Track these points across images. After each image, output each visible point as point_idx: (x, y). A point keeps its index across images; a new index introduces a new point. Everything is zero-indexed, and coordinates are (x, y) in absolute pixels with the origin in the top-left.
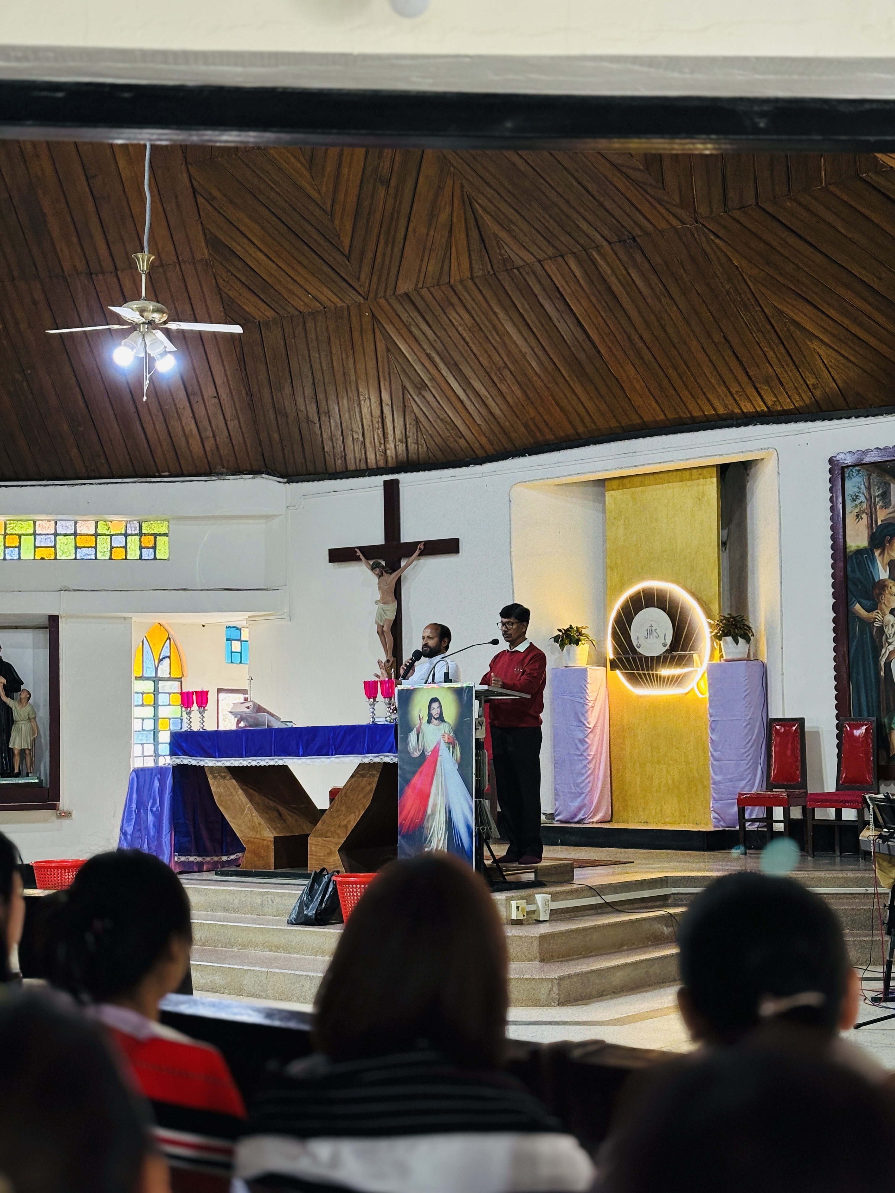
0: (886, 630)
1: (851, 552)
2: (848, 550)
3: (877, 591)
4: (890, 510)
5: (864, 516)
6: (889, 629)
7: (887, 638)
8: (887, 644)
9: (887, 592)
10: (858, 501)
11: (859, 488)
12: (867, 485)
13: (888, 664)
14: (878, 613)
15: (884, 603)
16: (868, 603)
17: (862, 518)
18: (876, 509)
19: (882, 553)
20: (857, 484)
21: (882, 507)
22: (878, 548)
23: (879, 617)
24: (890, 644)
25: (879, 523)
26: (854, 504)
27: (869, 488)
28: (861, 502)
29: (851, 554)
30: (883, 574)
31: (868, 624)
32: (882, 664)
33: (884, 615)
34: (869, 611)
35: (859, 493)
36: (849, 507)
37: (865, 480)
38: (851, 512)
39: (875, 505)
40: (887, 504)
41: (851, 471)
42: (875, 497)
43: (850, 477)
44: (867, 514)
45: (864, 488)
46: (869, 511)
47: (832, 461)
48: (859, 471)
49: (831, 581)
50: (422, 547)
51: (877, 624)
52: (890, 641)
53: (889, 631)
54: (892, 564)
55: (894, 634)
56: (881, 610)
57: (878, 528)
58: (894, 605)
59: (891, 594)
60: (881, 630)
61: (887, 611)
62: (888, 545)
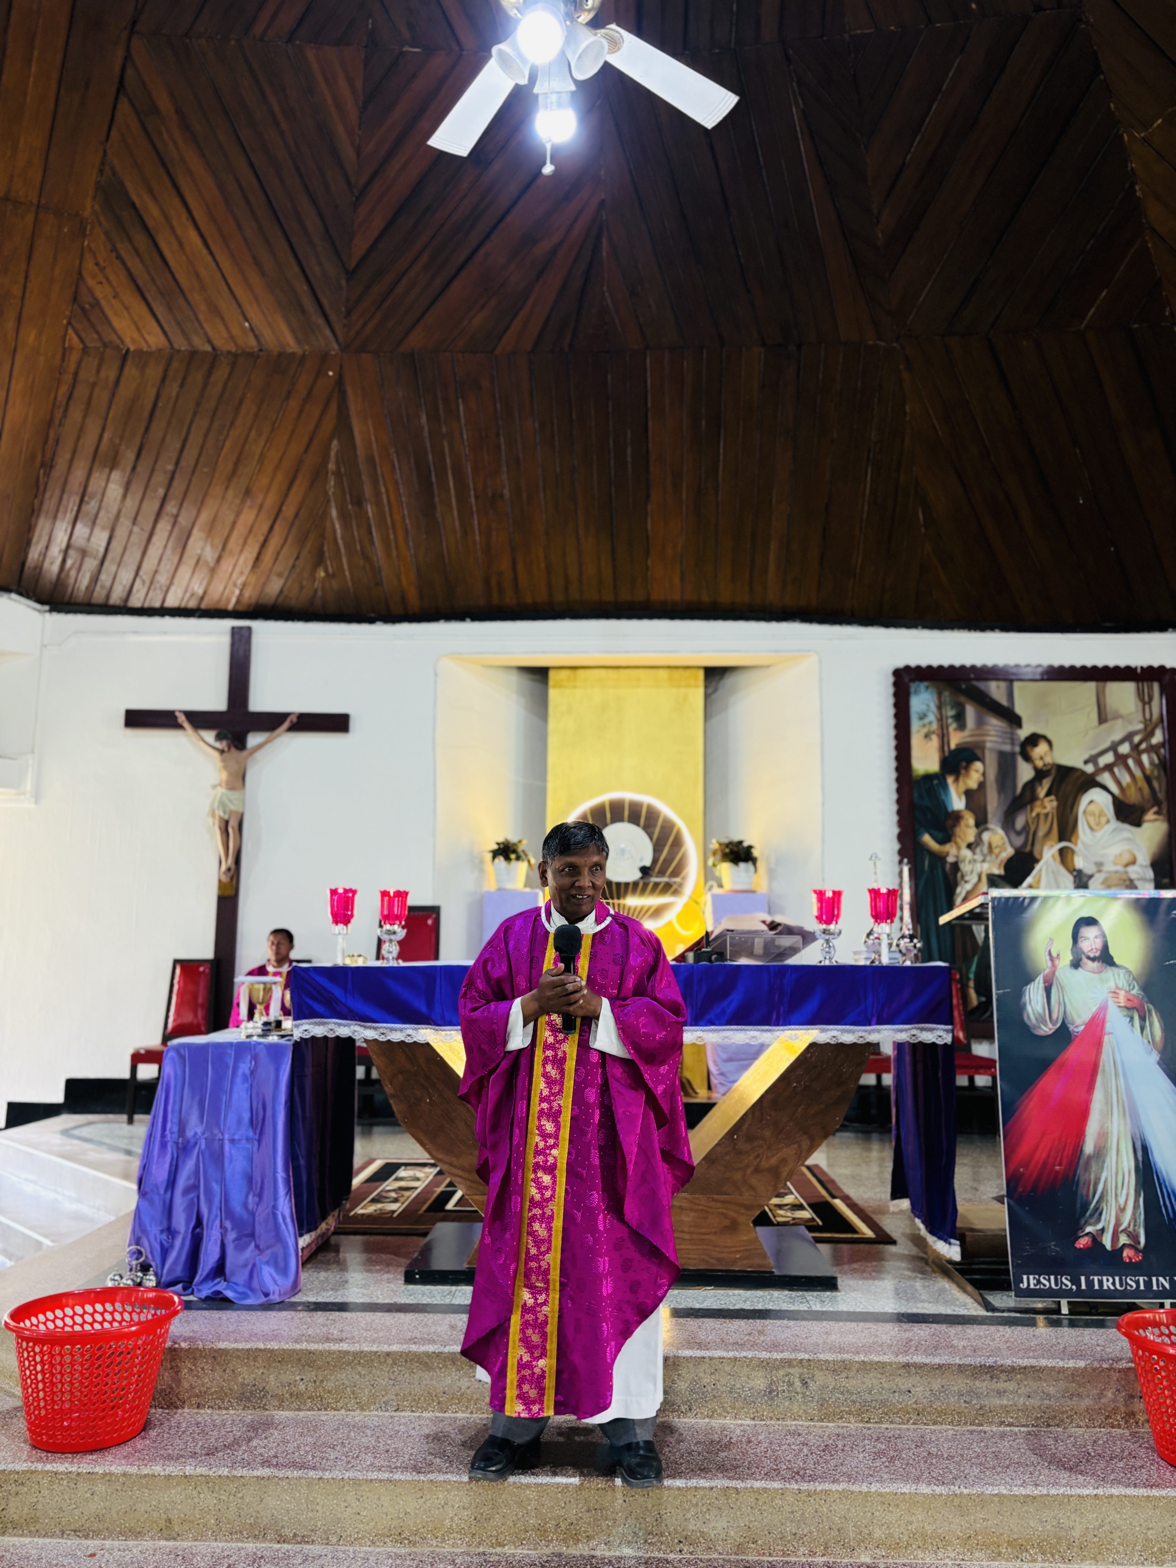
0: (962, 867)
1: (918, 776)
3: (950, 822)
4: (966, 733)
5: (934, 737)
6: (965, 865)
7: (963, 876)
8: (963, 883)
10: (926, 721)
12: (937, 703)
14: (952, 846)
15: (960, 837)
16: (940, 836)
17: (931, 740)
18: (948, 731)
19: (957, 780)
20: (926, 702)
21: (955, 730)
22: (950, 774)
23: (954, 851)
24: (966, 882)
25: (953, 746)
26: (921, 723)
27: (940, 708)
29: (918, 778)
30: (957, 802)
31: (938, 859)
33: (959, 848)
34: (941, 842)
36: (916, 726)
37: (935, 697)
38: (918, 731)
39: (947, 727)
40: (962, 726)
41: (919, 686)
42: (947, 718)
43: (916, 692)
44: (938, 735)
45: (933, 707)
46: (940, 732)
47: (897, 673)
48: (927, 688)
49: (895, 808)
50: (295, 720)
51: (951, 859)
52: (967, 878)
53: (965, 867)
54: (969, 793)
55: (972, 872)
56: (956, 843)
57: (951, 752)
58: (971, 839)
59: (967, 826)
60: (956, 866)
61: (963, 845)
62: (963, 771)
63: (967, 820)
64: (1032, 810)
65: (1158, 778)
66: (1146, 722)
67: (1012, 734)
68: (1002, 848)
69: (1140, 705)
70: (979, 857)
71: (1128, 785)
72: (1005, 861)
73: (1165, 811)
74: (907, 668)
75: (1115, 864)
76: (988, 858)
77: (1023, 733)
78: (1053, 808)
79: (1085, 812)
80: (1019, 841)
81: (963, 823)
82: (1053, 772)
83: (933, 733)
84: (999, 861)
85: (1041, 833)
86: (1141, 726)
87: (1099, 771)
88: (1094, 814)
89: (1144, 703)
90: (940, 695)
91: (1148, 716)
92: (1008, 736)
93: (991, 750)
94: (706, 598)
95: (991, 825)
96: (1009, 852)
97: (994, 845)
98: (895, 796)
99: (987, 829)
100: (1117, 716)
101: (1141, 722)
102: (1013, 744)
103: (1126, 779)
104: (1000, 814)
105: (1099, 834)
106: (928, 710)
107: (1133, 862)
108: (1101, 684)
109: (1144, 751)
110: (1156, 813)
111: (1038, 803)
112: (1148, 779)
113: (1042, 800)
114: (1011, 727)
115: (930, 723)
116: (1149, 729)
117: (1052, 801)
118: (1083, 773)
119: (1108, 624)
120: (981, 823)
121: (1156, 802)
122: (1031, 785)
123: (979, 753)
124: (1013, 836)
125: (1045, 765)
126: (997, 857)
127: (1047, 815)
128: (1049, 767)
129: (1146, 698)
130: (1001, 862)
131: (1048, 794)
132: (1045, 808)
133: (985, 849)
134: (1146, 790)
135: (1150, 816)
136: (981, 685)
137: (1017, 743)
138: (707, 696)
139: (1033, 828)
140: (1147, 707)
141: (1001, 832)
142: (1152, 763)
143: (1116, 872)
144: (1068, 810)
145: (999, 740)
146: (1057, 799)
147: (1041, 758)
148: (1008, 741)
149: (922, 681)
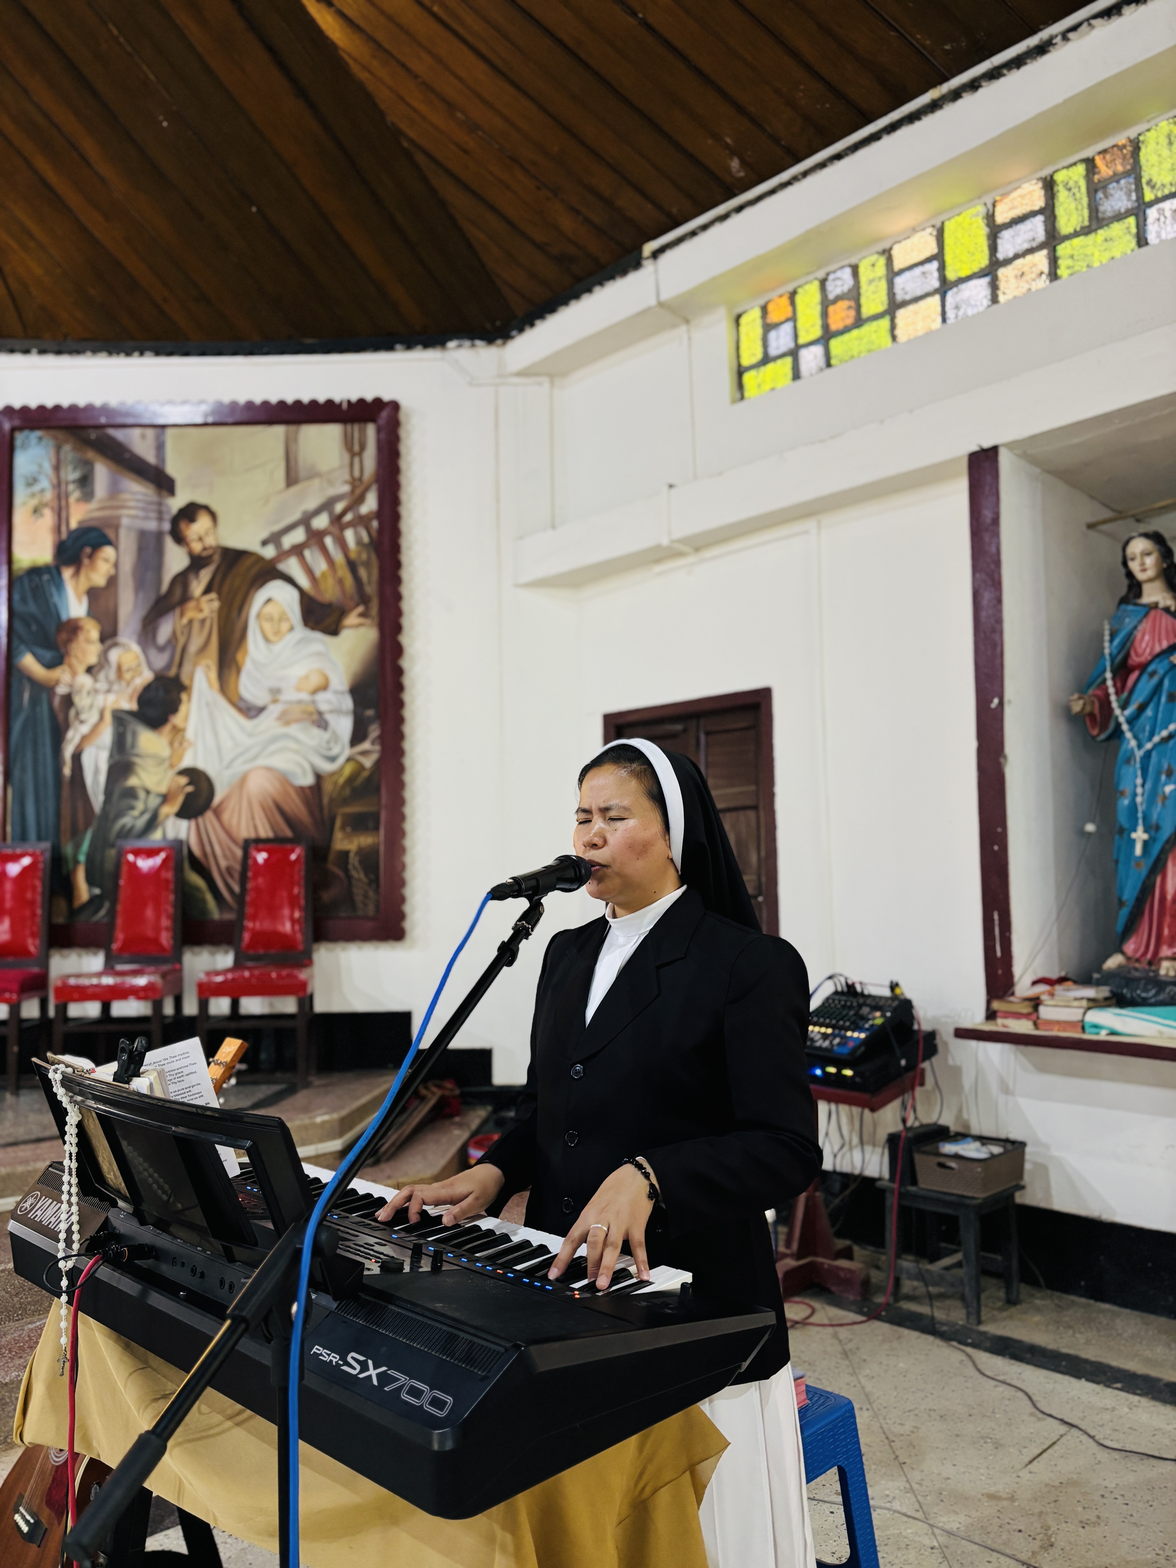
0: (76, 701)
1: (23, 569)
2: (14, 566)
3: (64, 636)
4: (94, 505)
5: (46, 512)
6: (81, 698)
8: (77, 724)
10: (37, 488)
12: (53, 462)
13: (77, 757)
14: (64, 671)
15: (76, 657)
16: (48, 655)
17: (43, 515)
18: (68, 502)
19: (77, 573)
20: (37, 460)
21: (78, 500)
22: (69, 565)
23: (66, 677)
24: (82, 722)
25: (74, 525)
26: (29, 492)
27: (57, 468)
29: (24, 573)
30: (76, 607)
31: (44, 690)
32: (67, 756)
33: (74, 674)
34: (50, 665)
36: (20, 494)
37: (52, 452)
38: (24, 504)
39: (67, 496)
40: (88, 495)
41: (27, 437)
42: (67, 483)
43: (24, 446)
44: (52, 508)
45: (48, 467)
46: (55, 504)
48: (41, 439)
51: (61, 690)
52: (83, 717)
53: (81, 701)
54: (93, 594)
55: (91, 707)
56: (71, 666)
57: (71, 533)
58: (92, 659)
59: (88, 641)
60: (68, 701)
61: (81, 669)
62: (86, 561)
63: (88, 631)
64: (182, 615)
65: (367, 565)
66: (355, 482)
67: (160, 504)
68: (137, 671)
69: (347, 457)
70: (102, 685)
71: (324, 575)
72: (139, 689)
73: (374, 610)
74: (8, 409)
75: (299, 689)
76: (116, 687)
77: (176, 504)
78: (212, 612)
79: (258, 616)
80: (160, 660)
81: (81, 637)
82: (217, 558)
83: (46, 505)
84: (130, 690)
85: (193, 648)
86: (346, 488)
87: (283, 555)
88: (270, 619)
89: (353, 455)
90: (58, 449)
91: (357, 474)
92: (154, 507)
93: (129, 528)
95: (122, 638)
96: (147, 676)
97: (125, 667)
99: (116, 645)
100: (313, 474)
101: (346, 482)
102: (160, 519)
103: (320, 566)
105: (277, 648)
106: (40, 473)
107: (324, 687)
108: (292, 428)
109: (350, 524)
110: (362, 615)
111: (191, 604)
112: (352, 566)
113: (198, 600)
114: (160, 495)
115: (42, 491)
116: (358, 492)
117: (212, 600)
118: (259, 559)
119: (309, 341)
120: (109, 636)
121: (364, 599)
122: (182, 579)
123: (111, 534)
124: (153, 652)
125: (205, 549)
126: (128, 684)
127: (203, 621)
128: (209, 552)
129: (356, 448)
130: (134, 690)
131: (207, 591)
132: (201, 610)
133: (112, 675)
134: (349, 581)
135: (352, 619)
136: (117, 434)
137: (168, 517)
139: (182, 640)
140: (356, 460)
141: (136, 648)
142: (359, 542)
143: (299, 702)
144: (234, 613)
145: (141, 513)
146: (220, 598)
147: (200, 539)
148: (153, 515)
149: (33, 428)
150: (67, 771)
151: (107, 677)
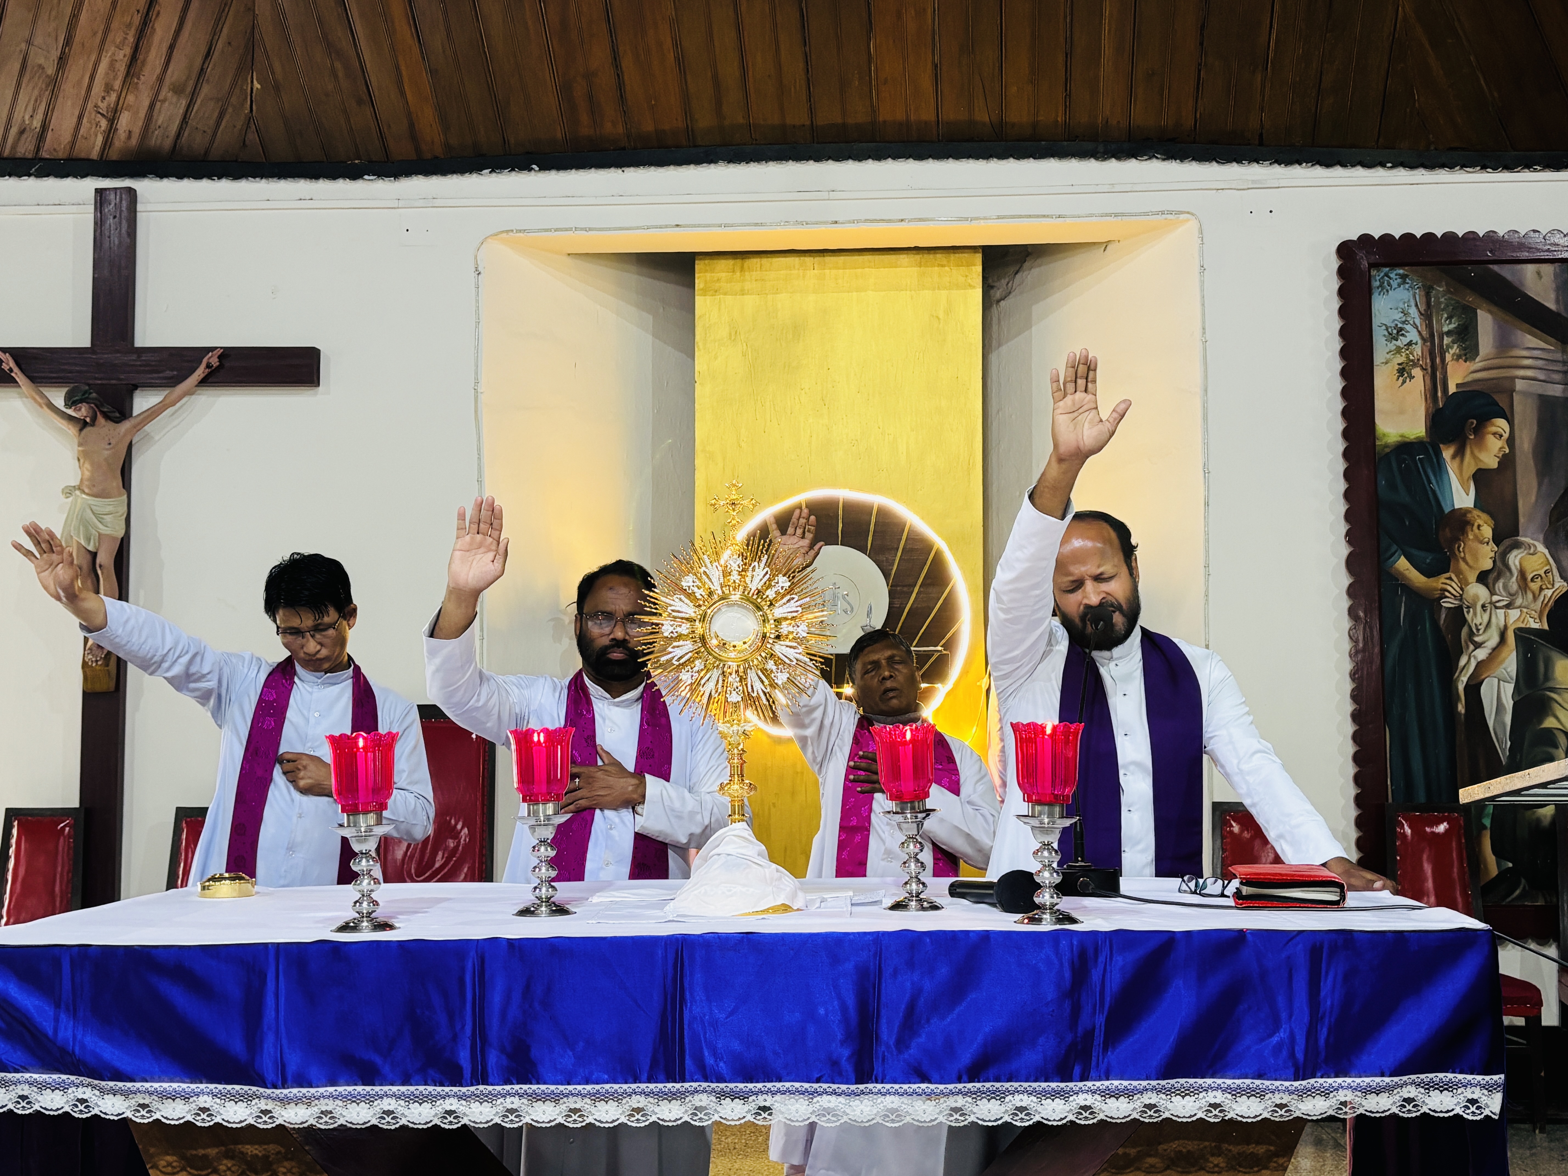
0: (1469, 617)
1: (1386, 446)
2: (1378, 443)
3: (1448, 533)
4: (1478, 364)
5: (1417, 372)
6: (1475, 614)
7: (1471, 634)
8: (1472, 647)
9: (1471, 537)
10: (1402, 341)
11: (1405, 313)
12: (1422, 308)
13: (1473, 688)
14: (1450, 579)
15: (1464, 559)
16: (1428, 558)
17: (1411, 377)
18: (1443, 359)
19: (1460, 453)
20: (1401, 305)
21: (1458, 357)
22: (1448, 441)
23: (1454, 587)
24: (1478, 646)
25: (1452, 389)
26: (1392, 346)
27: (1427, 316)
28: (1410, 343)
29: (1387, 450)
30: (1461, 495)
31: (1426, 602)
32: (1461, 687)
33: (1463, 582)
34: (1429, 572)
35: (1404, 322)
36: (1382, 349)
37: (1419, 297)
38: (1387, 362)
39: (1442, 353)
40: (1469, 351)
41: (1388, 277)
42: (1441, 335)
43: (1383, 289)
44: (1424, 368)
45: (1415, 315)
46: (1428, 362)
47: (1345, 250)
48: (1403, 277)
49: (1342, 507)
50: (215, 362)
51: (1448, 603)
52: (1478, 639)
53: (1476, 618)
54: (1481, 478)
55: (1488, 626)
57: (1448, 399)
58: (1488, 565)
59: (1479, 539)
60: (1458, 616)
61: (1472, 577)
62: (1471, 437)
63: (1479, 526)
68: (1546, 581)
70: (1501, 598)
72: (1550, 604)
74: (1365, 239)
76: (1519, 601)
81: (1471, 535)
84: (1538, 604)
90: (1428, 291)
92: (1558, 367)
93: (1525, 394)
94: (982, 116)
95: (1523, 538)
96: (1559, 588)
97: (1529, 576)
98: (1341, 486)
99: (1517, 545)
102: (1565, 382)
104: (1541, 516)
115: (1410, 346)
123: (1502, 401)
126: (1535, 598)
130: (1544, 605)
133: (1513, 583)
136: (1505, 271)
138: (988, 303)
141: (1543, 550)
145: (1542, 375)
148: (1558, 377)
149: (1393, 265)
150: (1461, 708)
151: (1505, 587)
